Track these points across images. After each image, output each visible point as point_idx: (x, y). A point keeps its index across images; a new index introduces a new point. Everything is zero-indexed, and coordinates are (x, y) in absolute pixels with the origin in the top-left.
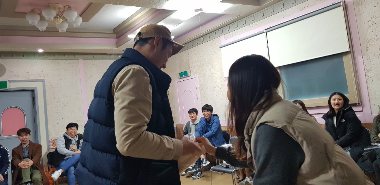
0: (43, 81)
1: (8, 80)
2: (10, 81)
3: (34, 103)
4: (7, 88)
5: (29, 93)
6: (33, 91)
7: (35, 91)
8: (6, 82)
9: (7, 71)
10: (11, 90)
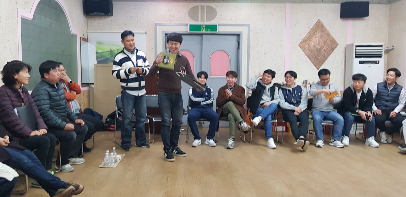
0: (248, 26)
1: (219, 24)
2: (219, 25)
3: (238, 47)
4: (216, 31)
5: (235, 37)
6: (238, 35)
7: (241, 35)
8: (217, 25)
9: (217, 15)
10: (220, 33)
